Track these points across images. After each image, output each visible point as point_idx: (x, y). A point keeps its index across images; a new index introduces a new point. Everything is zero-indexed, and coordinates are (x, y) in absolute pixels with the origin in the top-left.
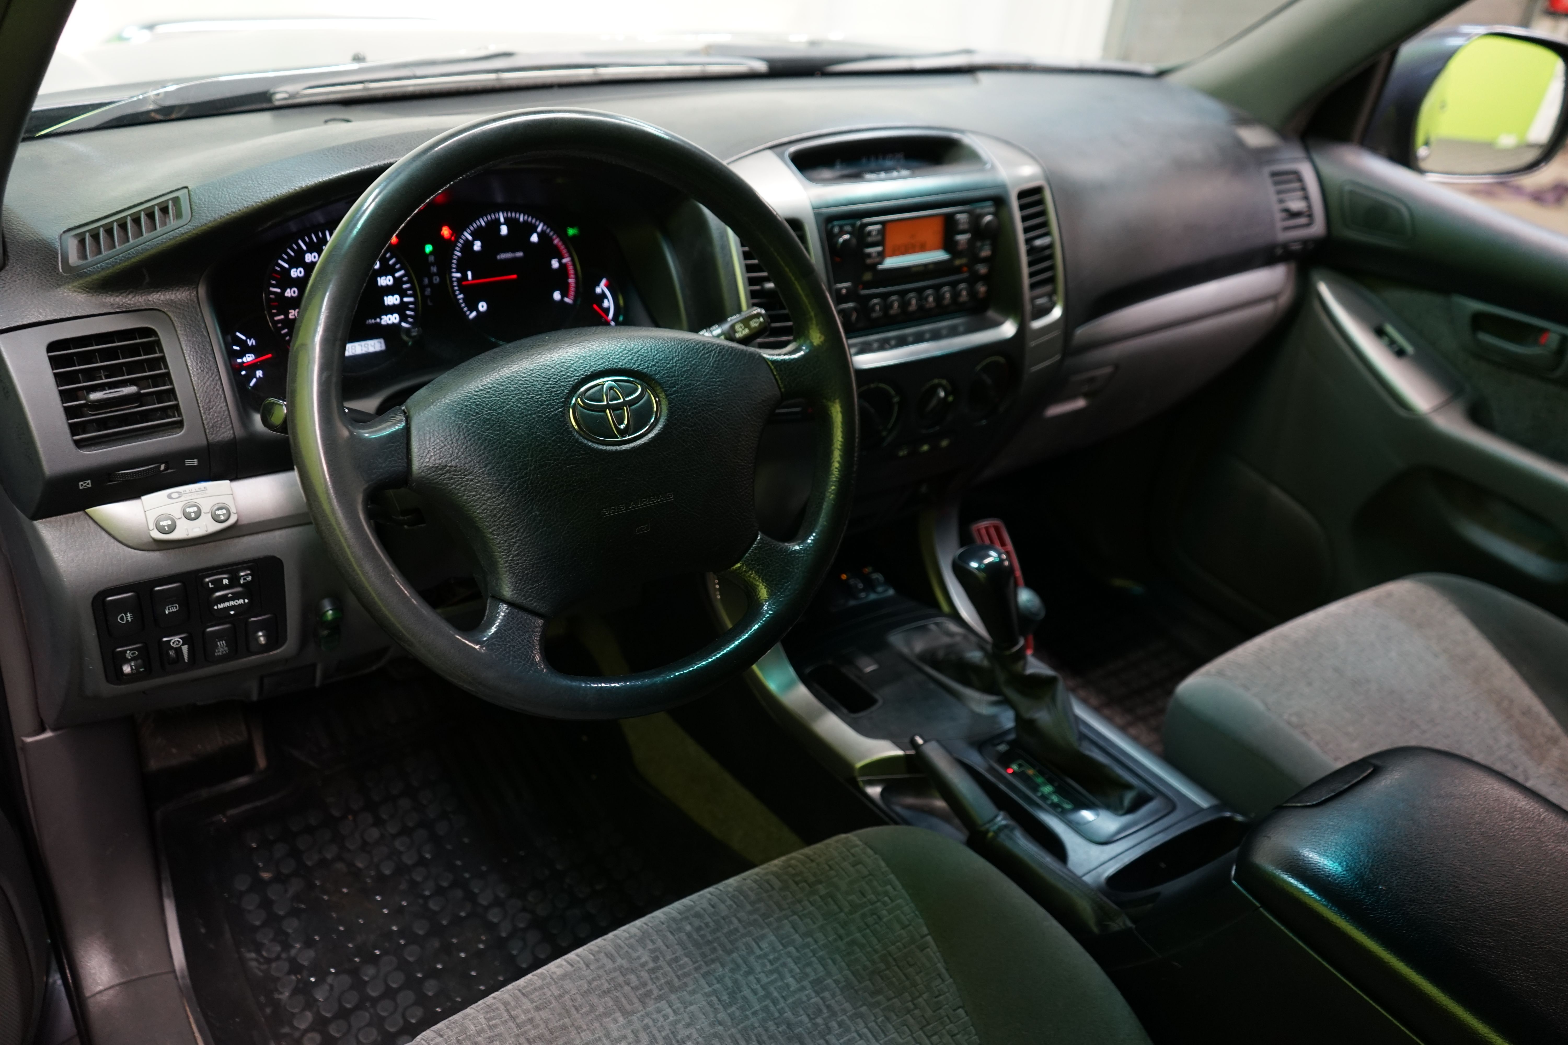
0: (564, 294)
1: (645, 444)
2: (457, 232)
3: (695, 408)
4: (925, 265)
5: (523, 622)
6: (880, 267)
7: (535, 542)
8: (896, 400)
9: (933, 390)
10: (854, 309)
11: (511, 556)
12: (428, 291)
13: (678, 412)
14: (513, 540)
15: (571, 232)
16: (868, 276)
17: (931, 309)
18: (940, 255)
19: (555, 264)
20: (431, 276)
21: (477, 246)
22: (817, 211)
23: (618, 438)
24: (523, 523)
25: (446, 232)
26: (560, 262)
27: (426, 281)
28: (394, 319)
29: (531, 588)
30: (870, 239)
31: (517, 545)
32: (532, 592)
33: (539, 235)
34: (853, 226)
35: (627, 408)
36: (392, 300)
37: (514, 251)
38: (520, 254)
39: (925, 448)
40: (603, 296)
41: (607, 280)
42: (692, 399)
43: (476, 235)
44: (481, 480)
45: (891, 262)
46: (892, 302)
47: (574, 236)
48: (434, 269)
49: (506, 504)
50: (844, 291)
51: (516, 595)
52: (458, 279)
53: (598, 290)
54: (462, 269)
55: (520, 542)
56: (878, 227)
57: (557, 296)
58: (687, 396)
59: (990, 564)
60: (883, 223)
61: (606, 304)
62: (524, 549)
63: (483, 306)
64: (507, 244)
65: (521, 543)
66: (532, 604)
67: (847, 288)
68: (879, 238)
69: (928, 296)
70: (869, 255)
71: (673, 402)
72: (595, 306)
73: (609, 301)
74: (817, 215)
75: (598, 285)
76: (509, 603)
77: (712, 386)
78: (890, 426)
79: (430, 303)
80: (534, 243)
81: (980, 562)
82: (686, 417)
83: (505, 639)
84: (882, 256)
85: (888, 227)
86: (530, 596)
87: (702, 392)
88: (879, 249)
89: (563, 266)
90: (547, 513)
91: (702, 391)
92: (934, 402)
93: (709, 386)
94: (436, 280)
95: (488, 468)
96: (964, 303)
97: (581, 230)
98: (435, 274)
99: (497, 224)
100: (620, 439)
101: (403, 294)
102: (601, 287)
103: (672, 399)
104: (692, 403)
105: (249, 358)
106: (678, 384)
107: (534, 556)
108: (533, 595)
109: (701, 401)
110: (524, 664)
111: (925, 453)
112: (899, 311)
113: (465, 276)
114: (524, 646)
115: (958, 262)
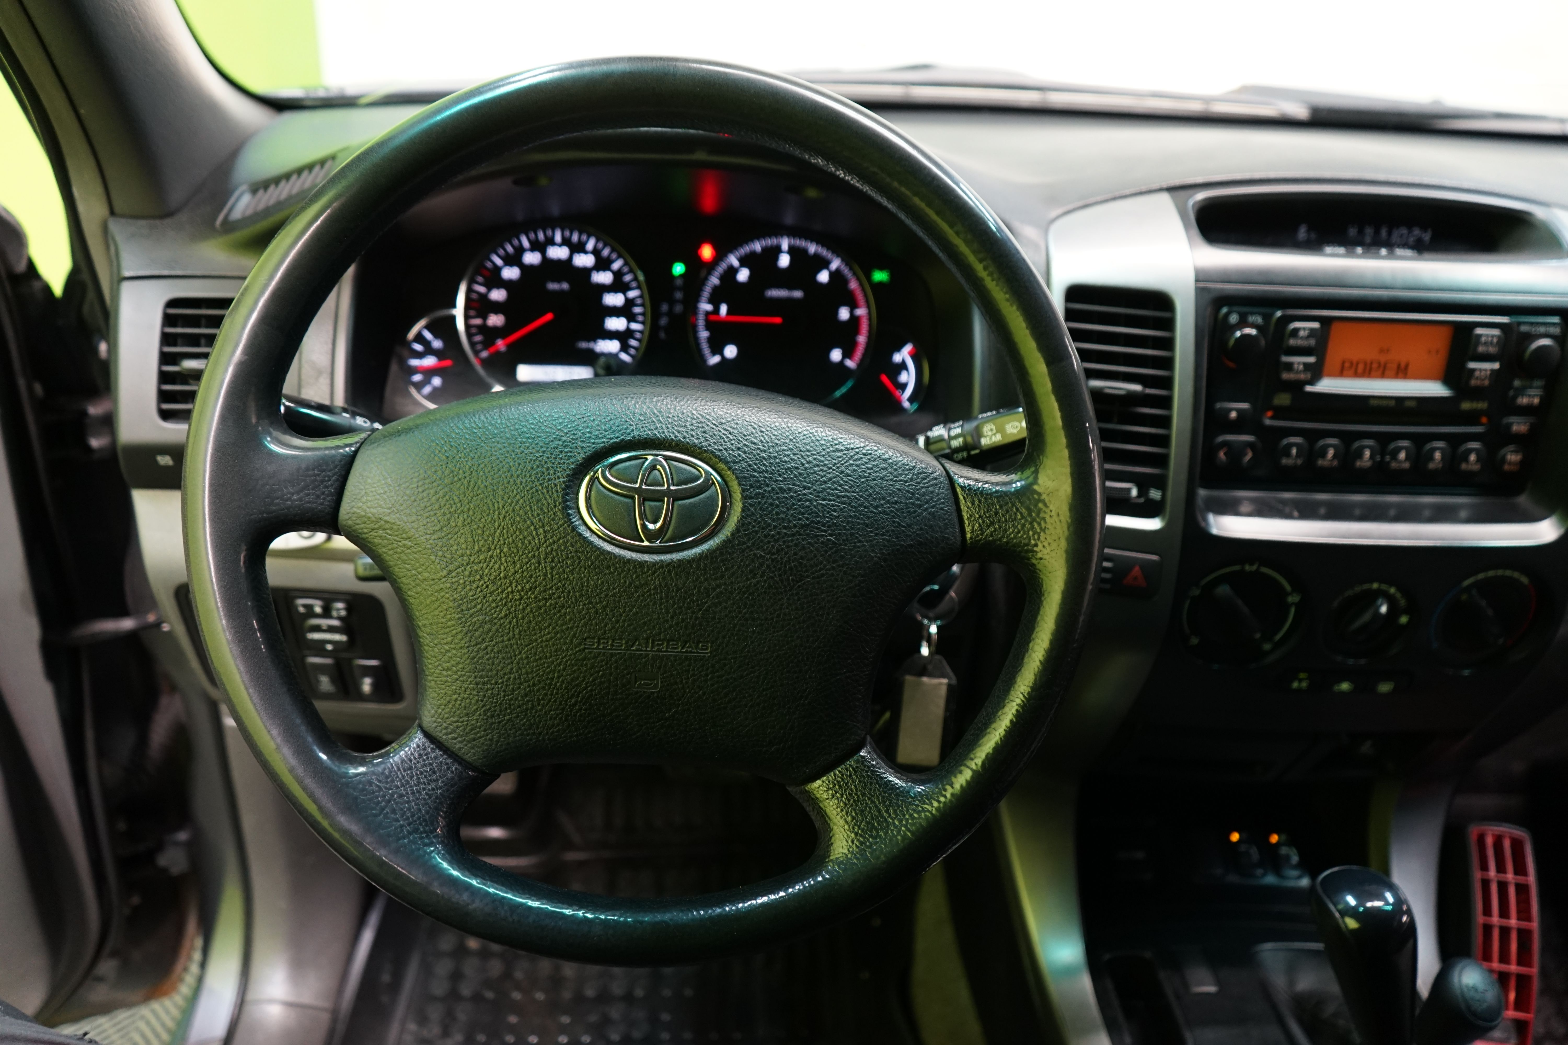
0: (847, 354)
1: (690, 561)
2: (720, 255)
3: (785, 528)
4: (1400, 400)
5: (435, 765)
6: (1309, 388)
7: (473, 658)
8: (1294, 599)
9: (1372, 598)
10: (1250, 445)
11: (440, 668)
12: (664, 321)
13: (754, 527)
14: (446, 647)
15: (880, 276)
16: (1283, 399)
17: (1402, 472)
18: (1435, 389)
19: (844, 314)
20: (672, 302)
21: (743, 275)
22: (1202, 285)
23: (643, 541)
24: (464, 627)
25: (707, 252)
26: (851, 313)
27: (665, 308)
28: (611, 346)
29: (457, 722)
30: (1292, 342)
31: (450, 654)
32: (458, 727)
33: (832, 275)
34: (1267, 317)
35: (668, 501)
36: (616, 324)
37: (791, 288)
38: (798, 294)
39: (1345, 686)
40: (903, 366)
41: (915, 346)
42: (785, 512)
43: (744, 262)
44: (420, 551)
45: (1327, 385)
46: (1326, 447)
47: (880, 284)
48: (679, 295)
49: (446, 593)
50: (1233, 415)
51: (435, 724)
52: (707, 314)
53: (897, 358)
54: (715, 301)
55: (454, 652)
56: (1316, 325)
57: (836, 355)
58: (777, 506)
59: (1378, 910)
60: (1326, 322)
61: (903, 377)
62: (458, 664)
63: (731, 351)
64: (785, 278)
65: (456, 655)
66: (455, 744)
67: (1239, 411)
68: (1312, 342)
69: (1399, 449)
70: (1289, 367)
71: (749, 510)
72: (884, 378)
73: (909, 374)
74: (1200, 291)
75: (898, 349)
76: (426, 734)
77: (830, 500)
78: (1278, 637)
79: (662, 335)
80: (821, 285)
81: (1361, 902)
82: (766, 537)
83: (393, 781)
84: (1316, 372)
85: (1336, 327)
86: (454, 731)
87: (808, 507)
88: (1311, 360)
89: (854, 320)
90: (502, 621)
91: (807, 504)
92: (1366, 617)
93: (824, 500)
94: (678, 308)
95: (436, 536)
96: (1471, 474)
97: (892, 276)
98: (678, 301)
99: (776, 251)
100: (646, 543)
101: (631, 318)
102: (904, 355)
103: (750, 505)
104: (783, 519)
105: (430, 361)
106: (768, 485)
107: (469, 677)
108: (458, 731)
109: (800, 519)
110: (402, 826)
111: (1342, 693)
112: (1335, 463)
113: (717, 310)
114: (417, 799)
115: (1466, 406)
